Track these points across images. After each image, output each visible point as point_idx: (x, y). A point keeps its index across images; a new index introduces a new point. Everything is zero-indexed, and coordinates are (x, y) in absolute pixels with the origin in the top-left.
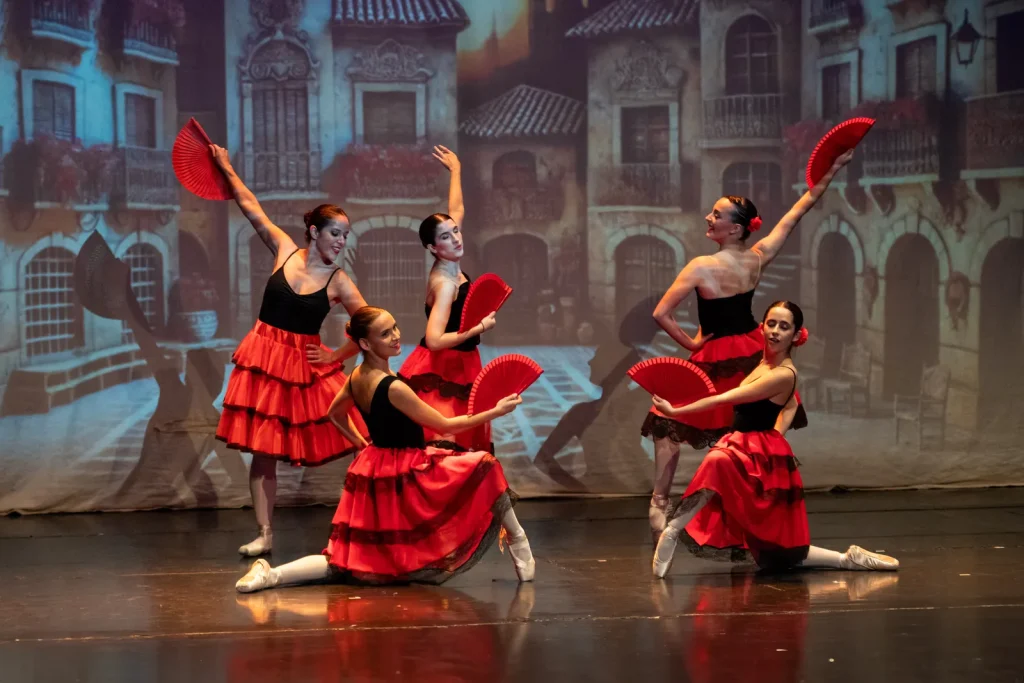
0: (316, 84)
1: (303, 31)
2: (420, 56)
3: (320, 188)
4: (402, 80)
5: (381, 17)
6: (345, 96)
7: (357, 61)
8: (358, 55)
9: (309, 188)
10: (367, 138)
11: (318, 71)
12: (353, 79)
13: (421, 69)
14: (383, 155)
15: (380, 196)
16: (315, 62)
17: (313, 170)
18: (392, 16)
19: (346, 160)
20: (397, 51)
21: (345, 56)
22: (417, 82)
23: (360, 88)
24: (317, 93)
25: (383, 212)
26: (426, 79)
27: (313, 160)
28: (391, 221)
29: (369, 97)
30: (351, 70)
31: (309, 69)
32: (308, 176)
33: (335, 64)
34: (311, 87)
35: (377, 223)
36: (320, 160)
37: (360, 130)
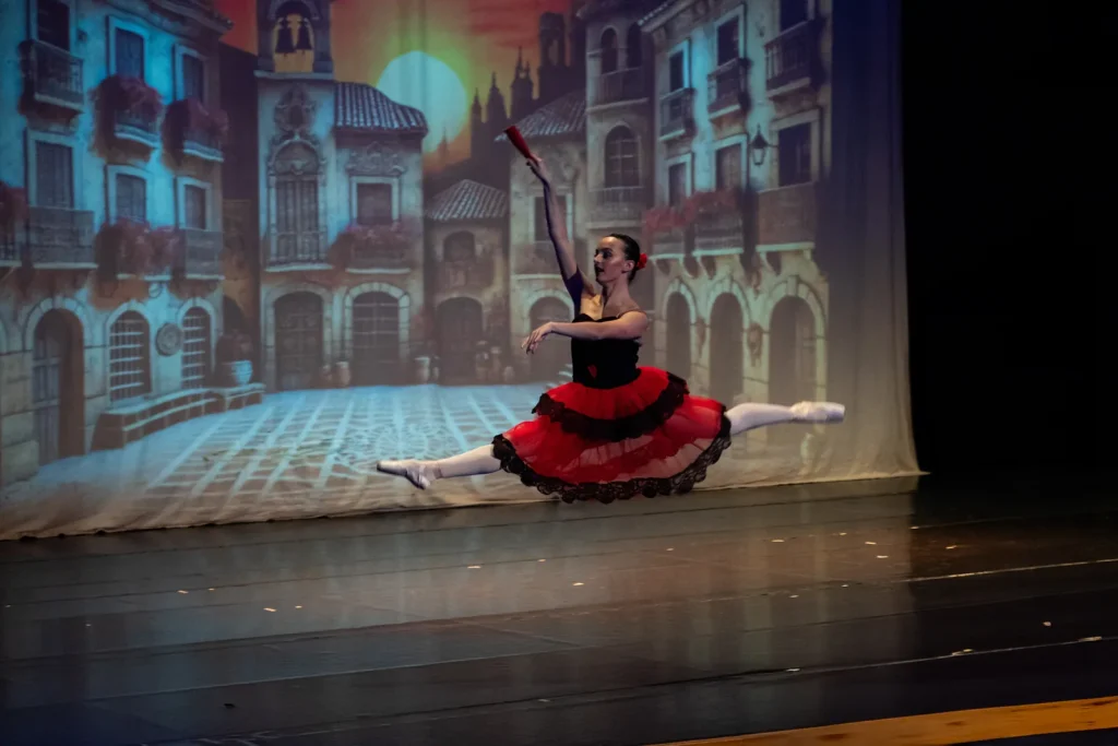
0: (323, 177)
1: (314, 136)
2: (395, 156)
3: (327, 261)
4: (383, 175)
5: (369, 124)
6: (344, 187)
7: (353, 159)
8: (354, 154)
9: (319, 261)
10: (360, 220)
11: (325, 166)
12: (351, 173)
13: (396, 167)
14: (371, 234)
15: (368, 267)
16: (323, 160)
17: (322, 246)
18: (377, 124)
19: (346, 238)
20: (380, 152)
21: (345, 155)
22: (392, 176)
23: (357, 180)
24: (324, 184)
25: (371, 279)
26: (399, 174)
27: (321, 237)
28: (376, 287)
29: (361, 187)
30: (350, 166)
31: (318, 166)
32: (318, 251)
33: (337, 161)
34: (320, 179)
35: (366, 288)
36: (326, 238)
37: (355, 215)
